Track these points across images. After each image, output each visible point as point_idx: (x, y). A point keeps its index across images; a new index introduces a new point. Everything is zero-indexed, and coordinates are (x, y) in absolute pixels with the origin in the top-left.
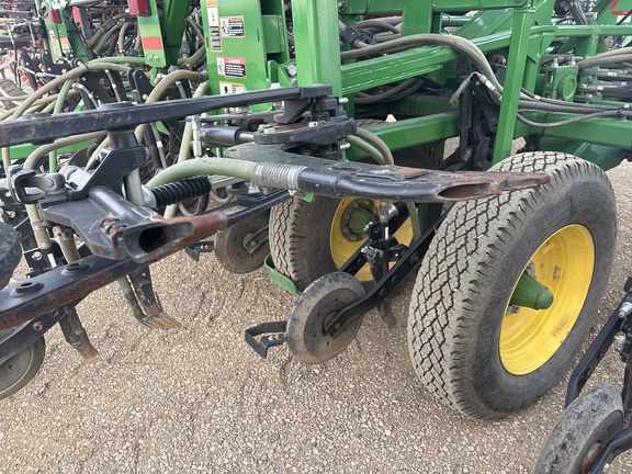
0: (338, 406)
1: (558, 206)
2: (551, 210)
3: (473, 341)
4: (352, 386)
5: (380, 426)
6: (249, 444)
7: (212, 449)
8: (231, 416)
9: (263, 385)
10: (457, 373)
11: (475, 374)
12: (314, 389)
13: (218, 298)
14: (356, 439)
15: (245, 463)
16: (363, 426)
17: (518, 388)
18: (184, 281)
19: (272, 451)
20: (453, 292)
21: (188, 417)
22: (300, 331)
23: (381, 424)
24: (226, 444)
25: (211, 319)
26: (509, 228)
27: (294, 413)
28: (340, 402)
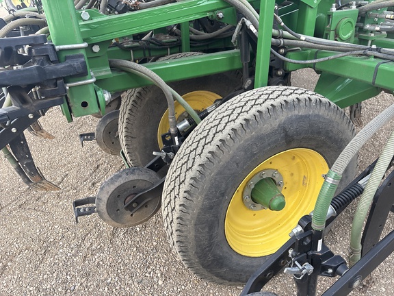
0: (138, 257)
1: (269, 135)
2: (260, 138)
3: (192, 235)
4: (155, 243)
5: (157, 277)
6: (68, 277)
7: (45, 277)
8: (69, 254)
9: (100, 235)
10: (184, 256)
11: (199, 257)
12: (130, 242)
13: (105, 170)
14: (136, 284)
15: (60, 290)
16: (147, 275)
17: (253, 266)
18: (91, 156)
19: (79, 284)
20: (176, 197)
21: (44, 251)
22: (103, 207)
23: (159, 275)
24: (55, 275)
25: (93, 184)
26: (218, 152)
27: (108, 258)
28: (141, 255)
